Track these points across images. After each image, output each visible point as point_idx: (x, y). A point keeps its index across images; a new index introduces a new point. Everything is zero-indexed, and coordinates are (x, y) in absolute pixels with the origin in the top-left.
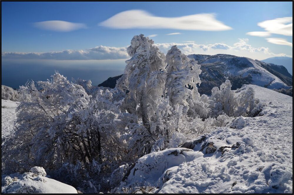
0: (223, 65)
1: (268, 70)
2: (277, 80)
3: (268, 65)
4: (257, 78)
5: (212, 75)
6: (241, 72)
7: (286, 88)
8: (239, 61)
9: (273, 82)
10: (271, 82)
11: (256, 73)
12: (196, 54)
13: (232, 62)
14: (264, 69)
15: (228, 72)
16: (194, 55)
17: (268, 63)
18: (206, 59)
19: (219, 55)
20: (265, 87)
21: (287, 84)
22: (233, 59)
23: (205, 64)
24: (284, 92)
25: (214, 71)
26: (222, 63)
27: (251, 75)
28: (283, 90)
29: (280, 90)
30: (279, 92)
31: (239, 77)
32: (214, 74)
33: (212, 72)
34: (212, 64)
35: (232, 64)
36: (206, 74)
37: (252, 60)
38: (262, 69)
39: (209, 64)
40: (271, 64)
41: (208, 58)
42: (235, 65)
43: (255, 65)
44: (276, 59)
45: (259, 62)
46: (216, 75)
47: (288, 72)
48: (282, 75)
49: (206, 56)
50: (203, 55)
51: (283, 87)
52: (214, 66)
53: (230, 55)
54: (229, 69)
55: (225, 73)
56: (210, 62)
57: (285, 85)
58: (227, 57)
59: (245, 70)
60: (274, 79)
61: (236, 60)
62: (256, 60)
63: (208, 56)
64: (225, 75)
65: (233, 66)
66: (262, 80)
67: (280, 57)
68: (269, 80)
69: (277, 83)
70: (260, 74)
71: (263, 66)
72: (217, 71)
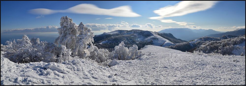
0: (135, 35)
1: (162, 36)
2: (167, 41)
3: (162, 34)
4: (156, 42)
5: (129, 41)
6: (146, 39)
7: (173, 45)
8: (144, 33)
9: (166, 43)
10: (164, 43)
11: (155, 39)
12: (120, 30)
13: (141, 34)
14: (159, 36)
15: (138, 39)
16: (119, 30)
17: (161, 33)
18: (125, 32)
19: (133, 30)
20: (161, 46)
21: (174, 43)
22: (141, 32)
23: (125, 35)
24: (172, 48)
25: (130, 39)
26: (135, 34)
27: (152, 40)
28: (171, 47)
29: (169, 47)
30: (169, 48)
31: (146, 42)
32: (130, 41)
33: (129, 40)
34: (129, 35)
35: (140, 35)
36: (125, 41)
37: (152, 32)
38: (159, 37)
39: (127, 35)
40: (163, 33)
41: (127, 32)
42: (142, 35)
43: (154, 34)
44: (166, 30)
45: (157, 33)
46: (131, 42)
47: (173, 36)
48: (170, 38)
49: (126, 31)
50: (124, 30)
51: (171, 45)
52: (130, 36)
53: (139, 30)
54: (139, 37)
55: (136, 40)
56: (128, 34)
57: (172, 43)
58: (138, 31)
59: (149, 38)
60: (166, 41)
61: (143, 32)
62: (155, 32)
63: (127, 31)
64: (137, 41)
65: (141, 36)
66: (159, 42)
67: (168, 29)
68: (163, 42)
69: (168, 43)
70: (157, 39)
71: (159, 34)
72: (132, 39)
